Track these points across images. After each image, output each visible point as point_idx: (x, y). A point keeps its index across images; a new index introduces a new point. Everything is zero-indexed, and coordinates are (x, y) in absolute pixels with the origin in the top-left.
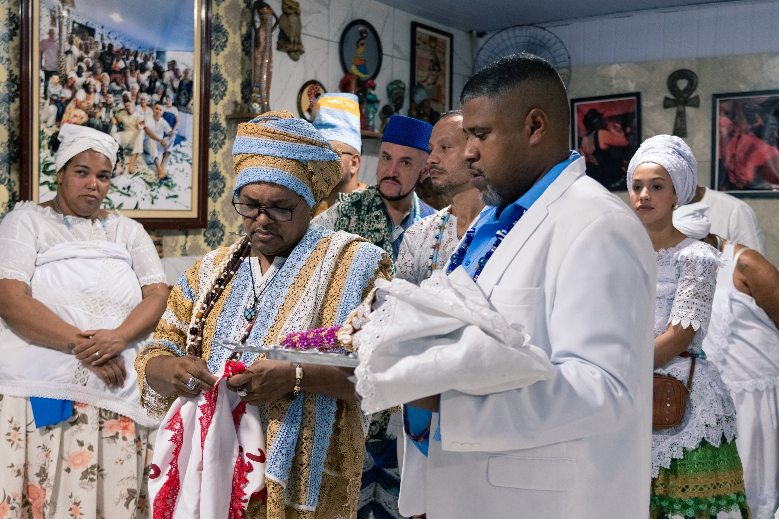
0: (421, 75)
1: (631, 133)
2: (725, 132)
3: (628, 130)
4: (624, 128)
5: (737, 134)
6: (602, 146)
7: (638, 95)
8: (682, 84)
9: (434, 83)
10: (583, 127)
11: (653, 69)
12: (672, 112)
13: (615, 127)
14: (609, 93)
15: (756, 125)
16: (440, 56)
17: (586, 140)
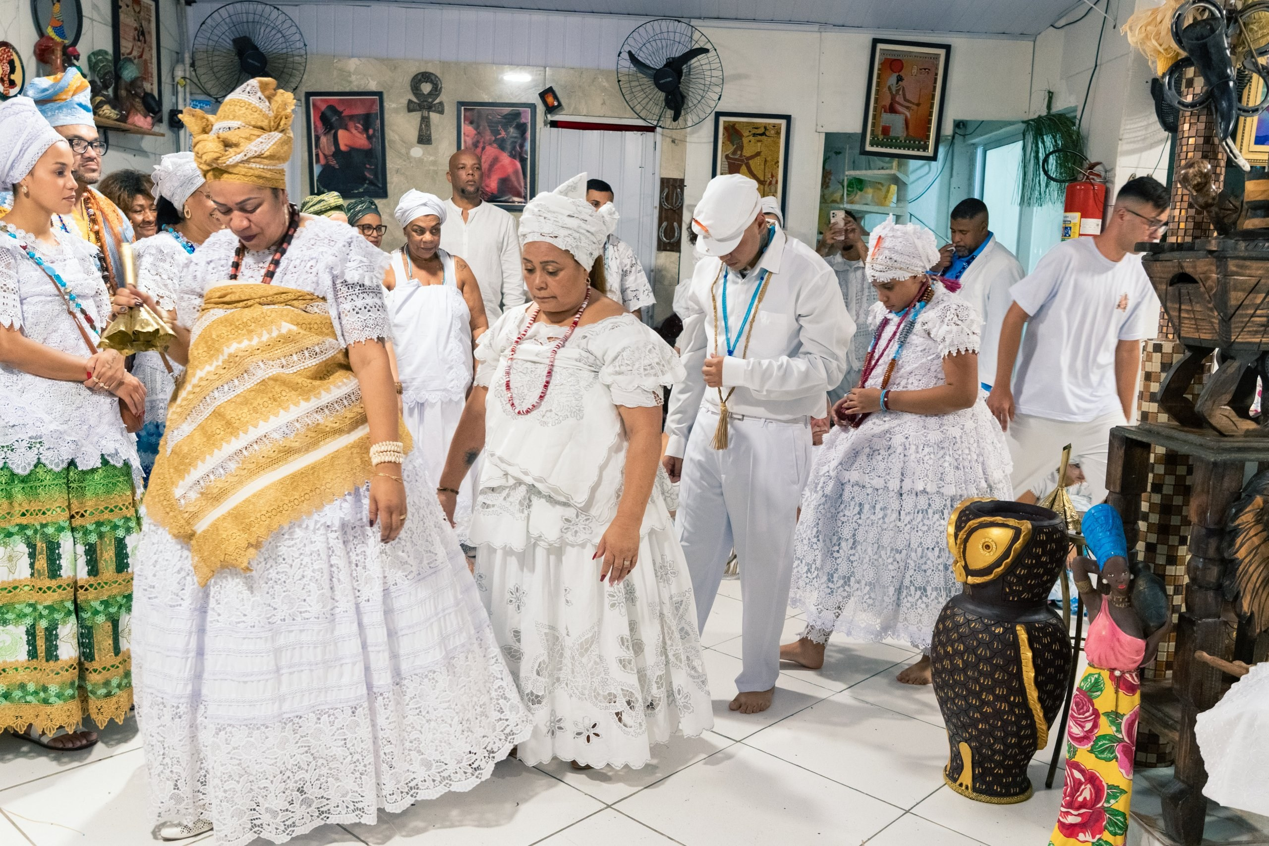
0: (126, 46)
1: (374, 135)
2: (470, 141)
3: (371, 132)
4: (366, 129)
5: (481, 145)
6: (343, 148)
7: (380, 94)
8: (426, 88)
9: (141, 56)
10: (320, 125)
11: (395, 68)
12: (416, 116)
13: (356, 128)
14: (347, 90)
15: (499, 137)
16: (144, 23)
17: (324, 140)
